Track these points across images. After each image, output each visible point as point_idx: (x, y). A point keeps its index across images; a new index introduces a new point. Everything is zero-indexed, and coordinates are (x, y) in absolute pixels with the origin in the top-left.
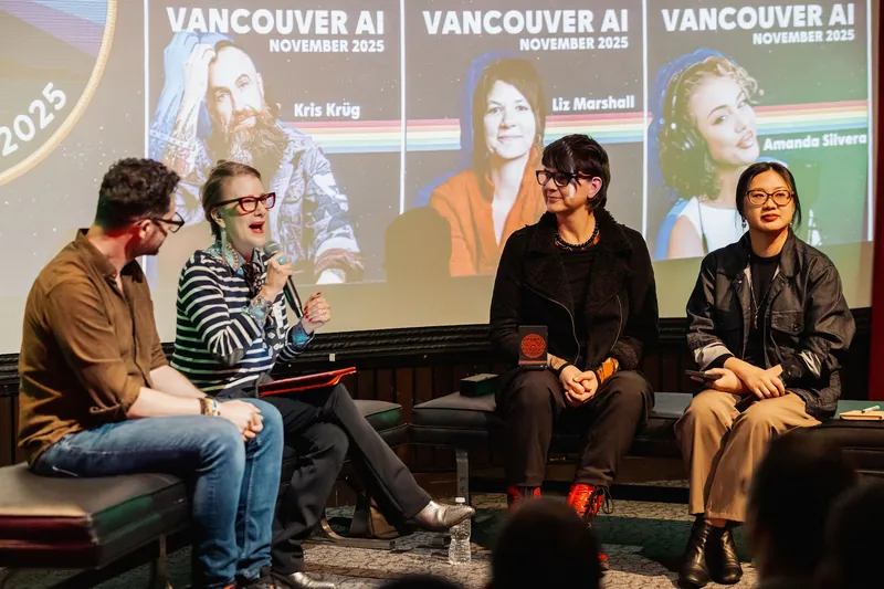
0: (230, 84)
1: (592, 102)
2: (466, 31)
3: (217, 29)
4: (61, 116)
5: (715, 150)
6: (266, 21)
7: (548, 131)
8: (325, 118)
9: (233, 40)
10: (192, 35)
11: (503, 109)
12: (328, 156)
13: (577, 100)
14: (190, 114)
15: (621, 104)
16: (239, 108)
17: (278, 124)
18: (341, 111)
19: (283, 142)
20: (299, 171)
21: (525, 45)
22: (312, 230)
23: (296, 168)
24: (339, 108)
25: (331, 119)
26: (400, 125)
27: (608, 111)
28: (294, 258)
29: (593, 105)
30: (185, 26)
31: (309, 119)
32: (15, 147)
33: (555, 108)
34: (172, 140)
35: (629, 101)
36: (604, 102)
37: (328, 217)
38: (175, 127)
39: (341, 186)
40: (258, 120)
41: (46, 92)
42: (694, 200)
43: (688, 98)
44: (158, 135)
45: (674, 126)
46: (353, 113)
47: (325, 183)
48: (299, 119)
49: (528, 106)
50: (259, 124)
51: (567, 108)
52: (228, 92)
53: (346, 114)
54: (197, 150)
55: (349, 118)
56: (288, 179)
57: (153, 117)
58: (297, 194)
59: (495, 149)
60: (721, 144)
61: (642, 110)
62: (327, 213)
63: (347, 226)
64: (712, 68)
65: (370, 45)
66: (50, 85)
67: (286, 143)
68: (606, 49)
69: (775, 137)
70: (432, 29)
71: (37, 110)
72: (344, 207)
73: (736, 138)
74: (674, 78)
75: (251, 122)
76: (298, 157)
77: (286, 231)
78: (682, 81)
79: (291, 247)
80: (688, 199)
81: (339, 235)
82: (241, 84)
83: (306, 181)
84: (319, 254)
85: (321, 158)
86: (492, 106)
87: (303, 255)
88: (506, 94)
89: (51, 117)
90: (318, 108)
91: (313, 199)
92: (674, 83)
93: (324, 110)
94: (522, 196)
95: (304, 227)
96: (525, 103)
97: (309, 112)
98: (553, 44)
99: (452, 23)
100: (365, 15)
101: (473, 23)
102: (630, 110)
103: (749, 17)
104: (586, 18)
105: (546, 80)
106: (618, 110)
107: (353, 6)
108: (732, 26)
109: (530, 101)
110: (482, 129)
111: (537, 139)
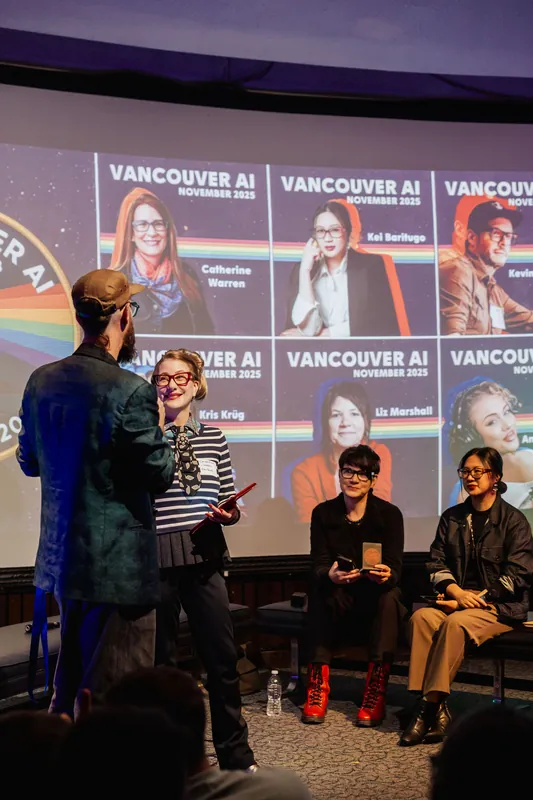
1: (403, 410)
2: (317, 365)
3: (148, 364)
5: (488, 443)
7: (373, 429)
8: (220, 420)
11: (342, 415)
13: (392, 409)
15: (423, 412)
18: (231, 416)
21: (357, 374)
24: (230, 414)
25: (225, 420)
26: (271, 425)
27: (414, 416)
31: (210, 420)
32: (10, 437)
33: (378, 415)
35: (429, 410)
36: (411, 410)
43: (469, 409)
45: (459, 427)
46: (240, 417)
49: (359, 413)
51: (386, 415)
53: (235, 417)
55: (237, 420)
59: (336, 441)
60: (493, 438)
61: (437, 416)
64: (486, 389)
65: (251, 374)
68: (413, 377)
69: (529, 434)
70: (294, 363)
73: (504, 435)
74: (460, 395)
78: (465, 397)
86: (335, 413)
88: (344, 405)
90: (216, 414)
92: (459, 399)
93: (220, 415)
96: (357, 411)
97: (210, 416)
98: (376, 373)
99: (307, 360)
100: (248, 354)
101: (322, 359)
102: (430, 416)
103: (511, 356)
104: (399, 357)
105: (372, 396)
106: (421, 416)
107: (239, 349)
108: (499, 362)
109: (360, 410)
110: (327, 430)
111: (365, 434)
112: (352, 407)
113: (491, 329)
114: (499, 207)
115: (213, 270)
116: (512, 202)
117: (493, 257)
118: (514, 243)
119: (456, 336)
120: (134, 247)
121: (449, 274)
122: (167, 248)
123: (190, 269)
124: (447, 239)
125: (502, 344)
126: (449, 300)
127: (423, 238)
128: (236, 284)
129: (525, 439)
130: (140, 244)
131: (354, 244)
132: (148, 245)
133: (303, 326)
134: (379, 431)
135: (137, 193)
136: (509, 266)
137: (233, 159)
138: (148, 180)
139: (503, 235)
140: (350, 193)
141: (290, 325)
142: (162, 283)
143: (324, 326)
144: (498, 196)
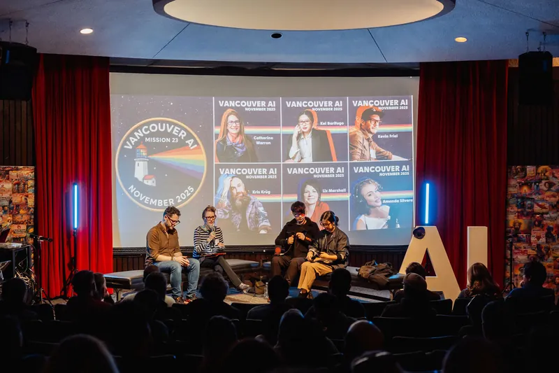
0: (236, 186)
1: (334, 190)
2: (299, 173)
4: (192, 194)
5: (369, 203)
6: (245, 171)
9: (237, 176)
10: (226, 175)
11: (309, 192)
13: (329, 190)
14: (225, 193)
15: (342, 191)
16: (238, 191)
17: (248, 195)
20: (254, 206)
21: (315, 176)
22: (258, 220)
24: (264, 192)
25: (262, 194)
26: (281, 195)
27: (338, 192)
31: (257, 194)
32: (181, 200)
34: (220, 199)
35: (345, 190)
36: (337, 190)
37: (262, 218)
38: (221, 196)
39: (265, 210)
41: (188, 188)
42: (363, 215)
43: (361, 189)
44: (217, 198)
45: (357, 196)
46: (268, 193)
47: (261, 209)
49: (316, 191)
50: (243, 195)
51: (327, 192)
52: (235, 188)
53: (266, 193)
54: (227, 201)
56: (251, 208)
57: (216, 193)
58: (253, 212)
59: (307, 201)
60: (371, 201)
61: (348, 192)
62: (261, 216)
63: (267, 220)
64: (368, 182)
65: (273, 177)
66: (190, 187)
67: (250, 199)
69: (386, 200)
70: (290, 173)
71: (186, 192)
72: (266, 215)
73: (374, 200)
74: (357, 184)
75: (241, 195)
76: (254, 203)
77: (251, 220)
78: (359, 185)
79: (252, 224)
80: (361, 215)
81: (265, 222)
82: (239, 186)
83: (256, 209)
85: (260, 203)
86: (306, 191)
87: (255, 226)
88: (310, 188)
89: (190, 194)
91: (258, 213)
92: (357, 186)
93: (261, 192)
94: (315, 213)
95: (256, 220)
97: (257, 192)
98: (323, 176)
99: (295, 171)
100: (272, 169)
101: (301, 171)
102: (345, 192)
103: (378, 169)
104: (332, 170)
105: (321, 185)
107: (268, 167)
108: (373, 171)
110: (303, 197)
111: (318, 199)
112: (313, 189)
113: (370, 158)
114: (375, 110)
115: (258, 138)
116: (380, 108)
117: (372, 130)
118: (380, 125)
119: (356, 161)
120: (228, 131)
121: (353, 137)
122: (240, 131)
123: (249, 138)
124: (353, 123)
125: (375, 164)
126: (353, 147)
127: (343, 124)
128: (267, 143)
129: (384, 202)
130: (230, 130)
131: (315, 126)
132: (233, 130)
133: (294, 158)
134: (324, 198)
135: (229, 111)
136: (378, 133)
137: (267, 96)
138: (233, 105)
139: (376, 121)
140: (314, 107)
141: (288, 158)
142: (238, 144)
143: (302, 158)
144: (374, 106)
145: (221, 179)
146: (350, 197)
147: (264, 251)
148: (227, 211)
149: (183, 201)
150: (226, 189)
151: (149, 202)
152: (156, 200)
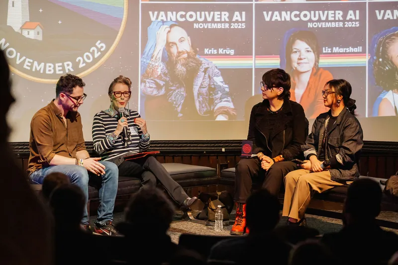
0: (176, 41)
1: (342, 49)
2: (283, 19)
3: (171, 20)
4: (103, 53)
6: (192, 16)
8: (218, 54)
9: (178, 24)
10: (160, 22)
11: (300, 51)
12: (219, 69)
13: (334, 48)
14: (158, 53)
15: (356, 50)
16: (180, 50)
17: (197, 57)
18: (225, 52)
19: (199, 64)
20: (207, 75)
21: (310, 25)
22: (213, 99)
23: (205, 74)
24: (224, 51)
25: (221, 55)
26: (252, 57)
27: (349, 53)
28: (205, 109)
29: (342, 50)
30: (157, 18)
31: (211, 55)
32: (84, 65)
33: (324, 52)
34: (151, 62)
35: (360, 49)
36: (347, 49)
37: (220, 94)
38: (152, 58)
39: (225, 82)
40: (188, 55)
41: (97, 44)
42: (390, 92)
43: (387, 48)
44: (145, 60)
45: (381, 60)
46: (231, 52)
47: (219, 80)
48: (207, 55)
49: (312, 51)
50: (189, 57)
51: (330, 52)
52: (175, 44)
53: (227, 53)
54: (162, 66)
55: (229, 55)
56: (201, 79)
57: (143, 54)
58: (206, 84)
59: (296, 68)
61: (366, 53)
62: (219, 92)
63: (229, 98)
65: (239, 25)
66: (99, 42)
67: (201, 64)
68: (349, 27)
70: (267, 19)
71: (94, 51)
72: (227, 90)
74: (381, 39)
75: (186, 55)
77: (201, 99)
78: (385, 41)
79: (204, 105)
80: (388, 91)
81: (224, 101)
82: (181, 41)
83: (210, 80)
84: (216, 108)
85: (216, 70)
86: (295, 50)
87: (209, 108)
88: (301, 46)
89: (99, 53)
90: (215, 51)
91: (213, 86)
92: (381, 42)
93: (218, 51)
94: (309, 87)
95: (209, 98)
96: (310, 49)
97: (211, 52)
98: (324, 25)
99: (276, 16)
100: (237, 13)
101: (286, 16)
102: (360, 53)
104: (339, 14)
105: (320, 40)
106: (354, 53)
107: (231, 10)
109: (312, 49)
110: (290, 61)
111: (315, 64)
112: (307, 46)
134: (324, 62)
145: (152, 29)
146: (369, 62)
147: (223, 150)
148: (162, 83)
149: (88, 66)
150: (161, 46)
151: (31, 67)
152: (42, 64)
